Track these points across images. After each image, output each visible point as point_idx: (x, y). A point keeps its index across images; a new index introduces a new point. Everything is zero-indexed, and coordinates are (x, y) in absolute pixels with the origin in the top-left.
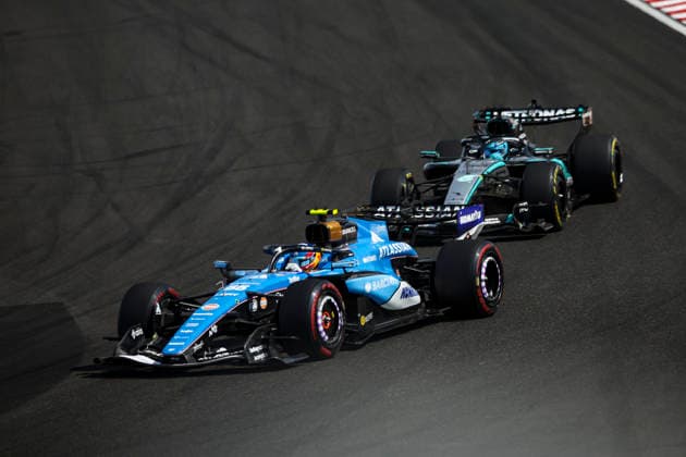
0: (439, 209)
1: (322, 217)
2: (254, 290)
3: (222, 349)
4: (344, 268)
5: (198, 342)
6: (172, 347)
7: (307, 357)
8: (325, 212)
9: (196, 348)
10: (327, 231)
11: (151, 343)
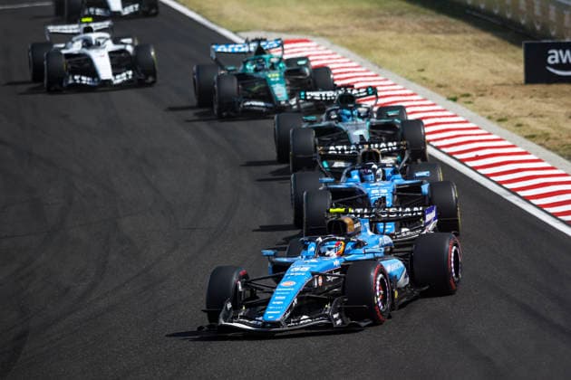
0: (400, 210)
1: (338, 213)
2: (316, 270)
3: (305, 317)
4: (374, 253)
5: (288, 312)
6: (271, 315)
7: (370, 322)
8: (343, 210)
9: (287, 315)
10: (345, 225)
11: (242, 314)
